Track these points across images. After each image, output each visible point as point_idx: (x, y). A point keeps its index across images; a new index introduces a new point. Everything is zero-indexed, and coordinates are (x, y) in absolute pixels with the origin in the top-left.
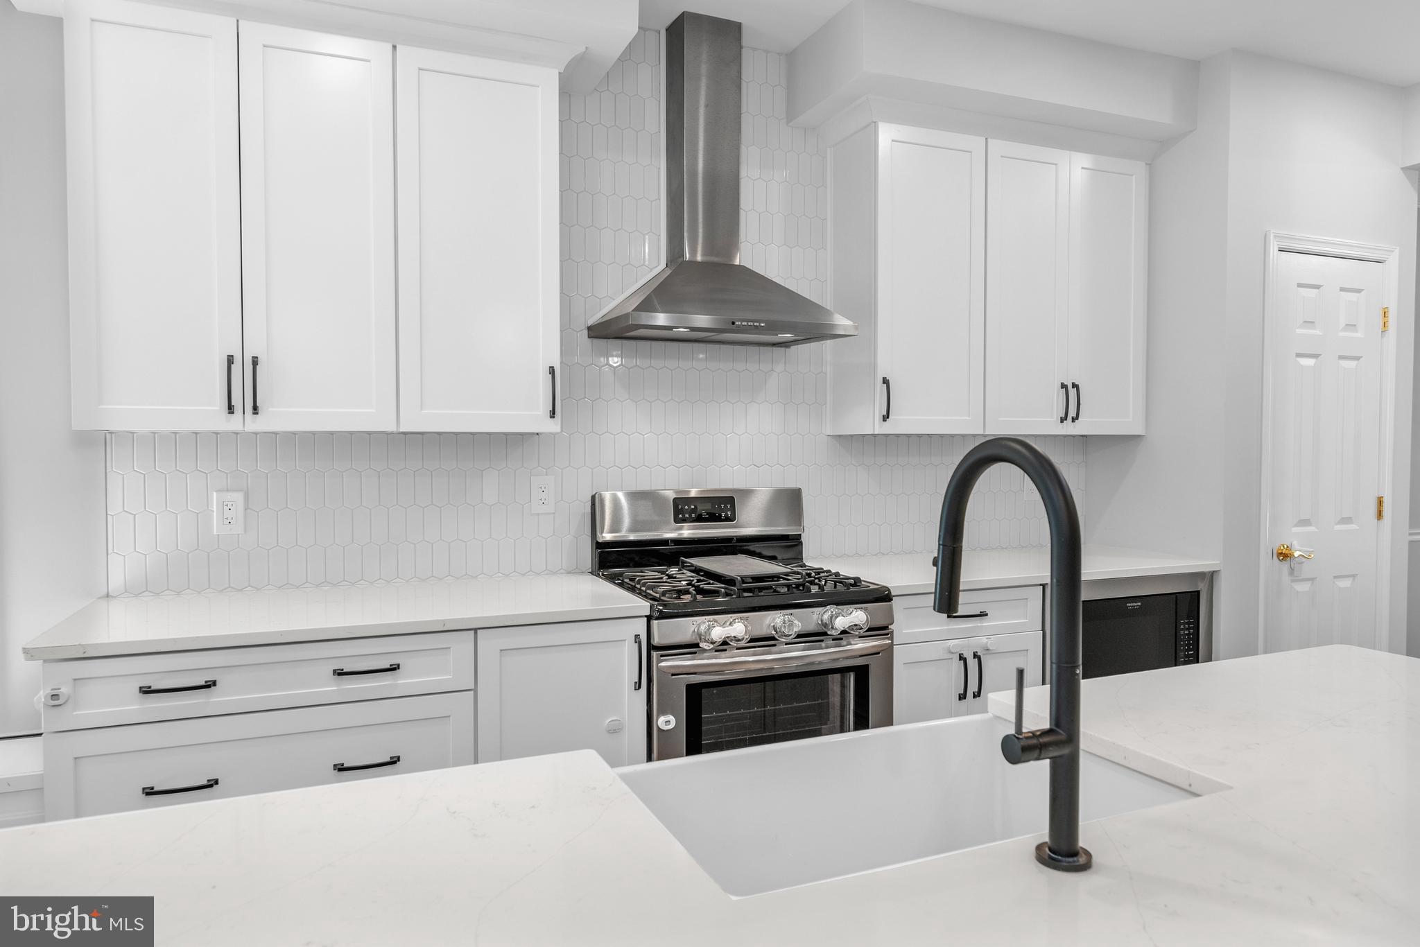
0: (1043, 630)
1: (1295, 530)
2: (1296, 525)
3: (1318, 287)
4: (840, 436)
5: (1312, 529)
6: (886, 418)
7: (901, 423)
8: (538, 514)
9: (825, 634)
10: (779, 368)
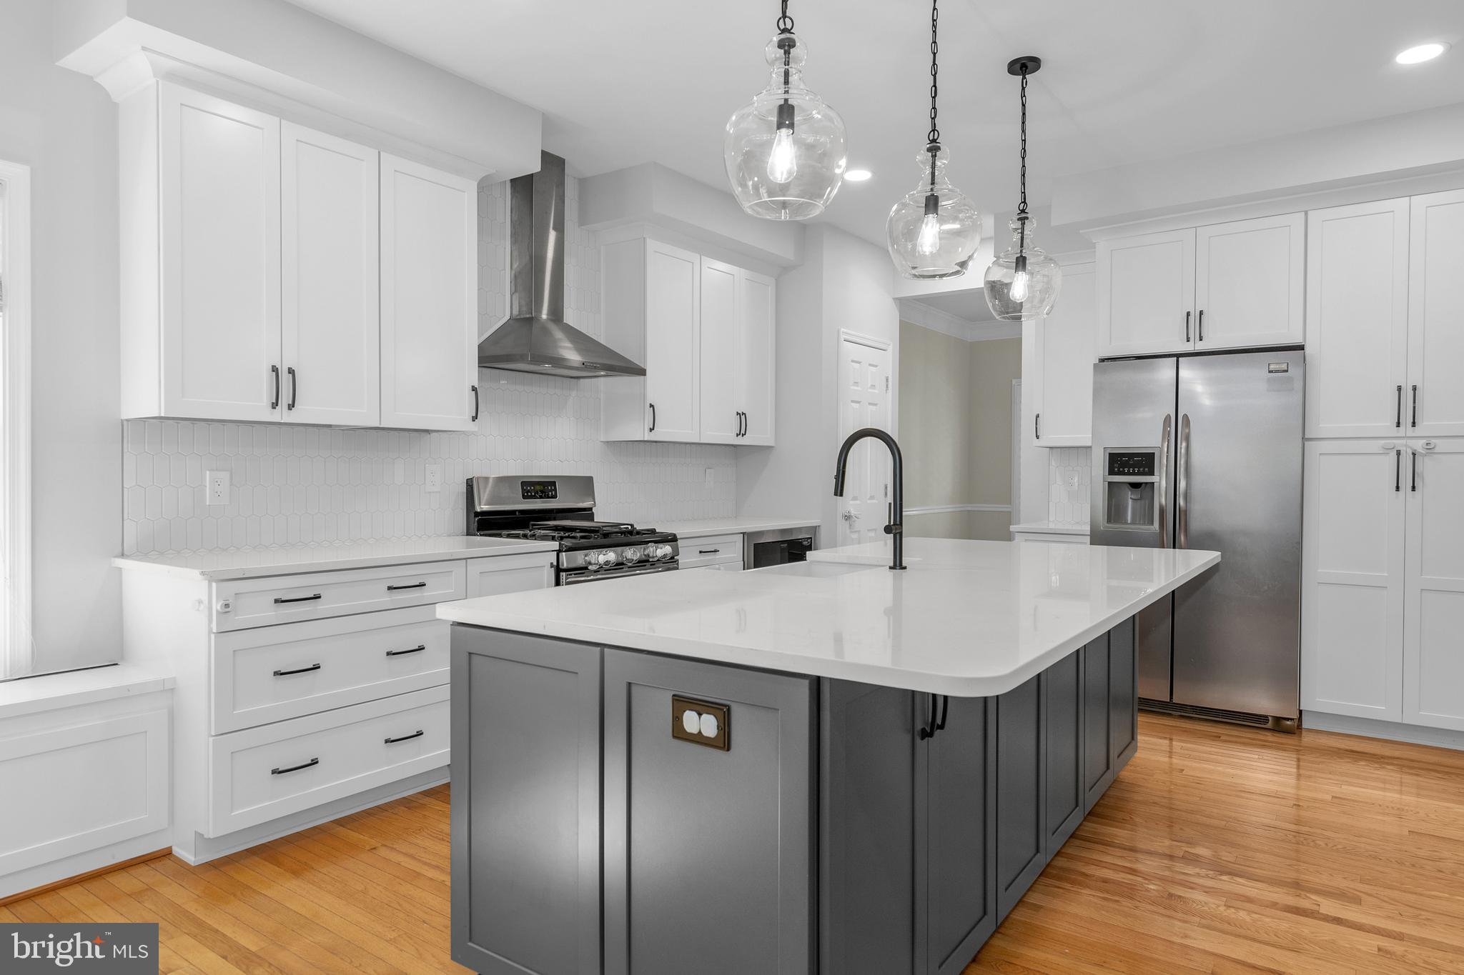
0: (743, 561)
1: (851, 502)
2: (852, 500)
3: (859, 363)
4: (608, 442)
5: (858, 502)
6: (651, 430)
7: (661, 434)
8: (430, 492)
9: (648, 561)
10: (574, 393)
